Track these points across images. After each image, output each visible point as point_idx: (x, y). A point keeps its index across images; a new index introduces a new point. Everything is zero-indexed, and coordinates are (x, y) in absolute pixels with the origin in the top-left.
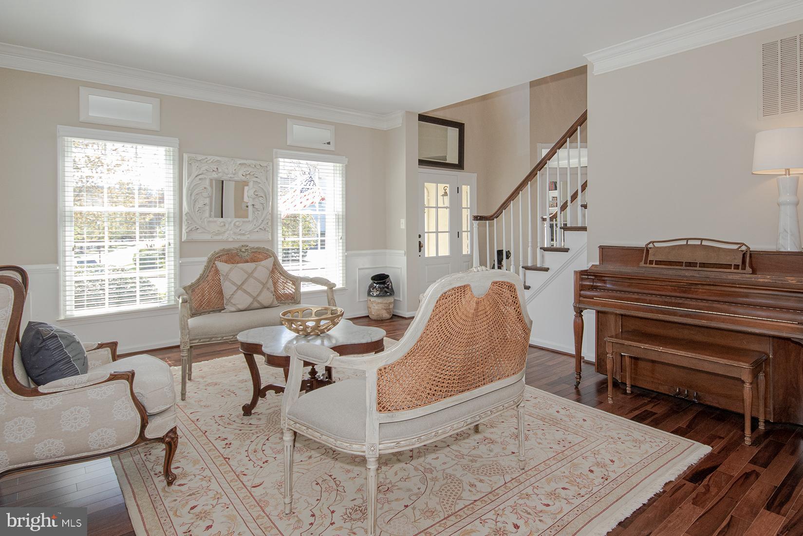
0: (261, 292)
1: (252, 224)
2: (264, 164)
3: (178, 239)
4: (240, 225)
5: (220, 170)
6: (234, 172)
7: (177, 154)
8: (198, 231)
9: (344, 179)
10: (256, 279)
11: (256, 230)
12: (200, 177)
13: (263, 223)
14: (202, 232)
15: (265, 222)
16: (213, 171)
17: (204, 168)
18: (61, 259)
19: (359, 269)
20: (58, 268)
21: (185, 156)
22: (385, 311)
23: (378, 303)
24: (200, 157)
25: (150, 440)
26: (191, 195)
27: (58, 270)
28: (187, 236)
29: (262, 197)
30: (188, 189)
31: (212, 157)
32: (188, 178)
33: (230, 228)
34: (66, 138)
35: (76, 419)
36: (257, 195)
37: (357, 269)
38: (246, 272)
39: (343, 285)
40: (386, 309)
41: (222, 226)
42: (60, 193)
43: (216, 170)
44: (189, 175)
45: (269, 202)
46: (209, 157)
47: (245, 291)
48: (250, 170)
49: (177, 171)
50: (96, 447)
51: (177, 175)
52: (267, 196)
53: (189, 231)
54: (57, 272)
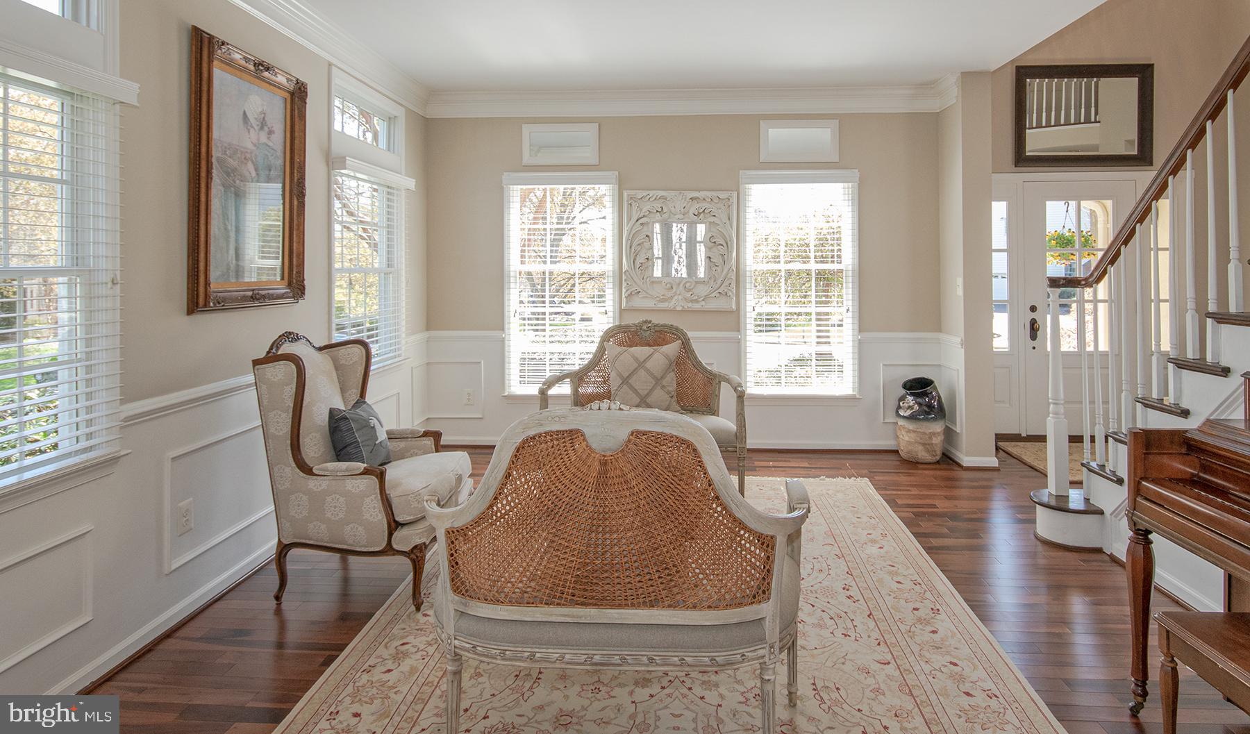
0: (651, 391)
1: (708, 285)
2: (723, 195)
3: (617, 306)
4: (691, 287)
5: (665, 210)
6: (682, 210)
7: (616, 192)
8: (640, 296)
9: (856, 208)
10: (647, 371)
11: (713, 295)
12: (640, 221)
13: (724, 285)
14: (644, 297)
15: (726, 283)
16: (657, 211)
17: (645, 209)
18: (506, 326)
19: (884, 365)
20: (504, 336)
21: (625, 194)
22: (921, 448)
23: (909, 431)
24: (640, 194)
25: (397, 551)
26: (631, 247)
27: (503, 338)
28: (627, 302)
29: (722, 245)
30: (628, 239)
31: (655, 192)
32: (628, 224)
33: (678, 293)
34: (511, 186)
35: (335, 507)
36: (715, 242)
37: (881, 365)
38: (636, 359)
39: (853, 391)
40: (924, 444)
41: (669, 289)
42: (506, 251)
43: (660, 210)
44: (629, 219)
45: (731, 252)
46: (652, 193)
47: (631, 387)
48: (704, 205)
49: (616, 214)
50: (351, 542)
51: (616, 220)
52: (729, 243)
53: (629, 295)
54: (503, 340)
